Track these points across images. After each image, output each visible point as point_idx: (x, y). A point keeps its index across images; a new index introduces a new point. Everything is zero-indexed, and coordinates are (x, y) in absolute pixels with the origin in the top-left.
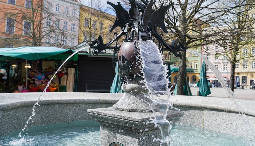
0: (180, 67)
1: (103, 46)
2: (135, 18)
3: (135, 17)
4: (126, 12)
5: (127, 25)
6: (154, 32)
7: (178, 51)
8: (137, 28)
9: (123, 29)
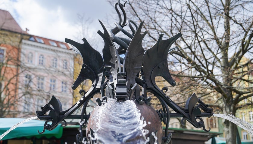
0: (229, 141)
1: (60, 115)
2: (112, 63)
3: (112, 61)
4: (98, 53)
5: (100, 75)
6: (150, 86)
7: (198, 117)
8: (115, 79)
9: (95, 83)
